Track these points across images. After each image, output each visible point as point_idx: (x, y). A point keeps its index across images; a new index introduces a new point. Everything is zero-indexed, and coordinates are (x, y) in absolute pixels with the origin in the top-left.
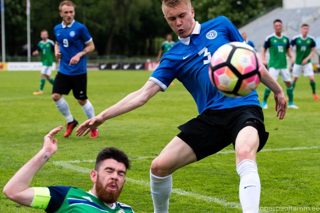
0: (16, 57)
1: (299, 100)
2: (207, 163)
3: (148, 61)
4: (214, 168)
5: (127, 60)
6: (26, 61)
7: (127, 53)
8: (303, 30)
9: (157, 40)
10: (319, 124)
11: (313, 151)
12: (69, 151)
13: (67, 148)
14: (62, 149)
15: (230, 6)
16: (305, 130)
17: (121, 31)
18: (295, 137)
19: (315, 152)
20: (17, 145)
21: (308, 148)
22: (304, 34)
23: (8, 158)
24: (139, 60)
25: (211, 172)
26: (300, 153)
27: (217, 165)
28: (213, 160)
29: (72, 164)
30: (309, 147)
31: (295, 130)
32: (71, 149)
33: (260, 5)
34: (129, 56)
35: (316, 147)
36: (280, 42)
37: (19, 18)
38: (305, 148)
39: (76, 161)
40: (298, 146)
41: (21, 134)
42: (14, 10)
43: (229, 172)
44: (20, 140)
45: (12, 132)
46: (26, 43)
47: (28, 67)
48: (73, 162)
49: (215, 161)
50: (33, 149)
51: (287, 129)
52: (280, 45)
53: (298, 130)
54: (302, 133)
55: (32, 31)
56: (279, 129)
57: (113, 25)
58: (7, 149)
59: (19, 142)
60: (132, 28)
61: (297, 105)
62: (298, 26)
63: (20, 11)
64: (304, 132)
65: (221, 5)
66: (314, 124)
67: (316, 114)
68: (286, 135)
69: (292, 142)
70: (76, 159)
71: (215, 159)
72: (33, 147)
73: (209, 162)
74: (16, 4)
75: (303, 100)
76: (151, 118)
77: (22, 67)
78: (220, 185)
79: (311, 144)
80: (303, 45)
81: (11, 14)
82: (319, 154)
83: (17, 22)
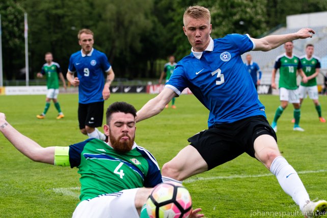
0: (14, 81)
1: (305, 122)
2: (211, 188)
3: (150, 83)
4: (218, 193)
5: (127, 83)
6: (24, 85)
7: (127, 75)
8: (308, 50)
9: (158, 62)
10: (326, 147)
11: (320, 175)
12: (70, 177)
13: (67, 174)
14: (61, 176)
15: (233, 27)
16: (312, 153)
17: (121, 54)
18: (301, 160)
19: (322, 176)
20: (16, 172)
21: (314, 172)
22: (309, 54)
23: (7, 185)
24: (140, 83)
25: (216, 197)
26: (307, 177)
27: (222, 190)
28: (217, 185)
29: (73, 191)
30: (316, 170)
31: (301, 153)
32: (71, 176)
33: (264, 25)
34: (130, 79)
35: (323, 171)
36: (291, 63)
37: (17, 41)
38: (312, 172)
39: (76, 188)
40: (304, 170)
41: (20, 161)
42: (12, 33)
43: (234, 197)
44: (19, 166)
45: (11, 158)
46: (24, 66)
47: (26, 91)
48: (74, 189)
49: (219, 186)
50: (33, 176)
51: (293, 153)
52: (291, 65)
53: (304, 153)
54: (308, 157)
55: (30, 54)
56: (284, 153)
57: (113, 47)
58: (6, 176)
59: (18, 169)
60: (132, 50)
61: (302, 128)
62: (303, 46)
63: (17, 34)
64: (311, 155)
65: (223, 26)
66: (320, 146)
67: (323, 136)
68: (292, 158)
69: (298, 165)
70: (77, 185)
71: (219, 184)
72: (32, 174)
73: (213, 187)
74: (13, 26)
75: (309, 123)
76: (153, 143)
77: (20, 91)
78: (225, 211)
79: (317, 168)
80: (308, 66)
81: (8, 37)
82: (326, 177)
83: (15, 45)
